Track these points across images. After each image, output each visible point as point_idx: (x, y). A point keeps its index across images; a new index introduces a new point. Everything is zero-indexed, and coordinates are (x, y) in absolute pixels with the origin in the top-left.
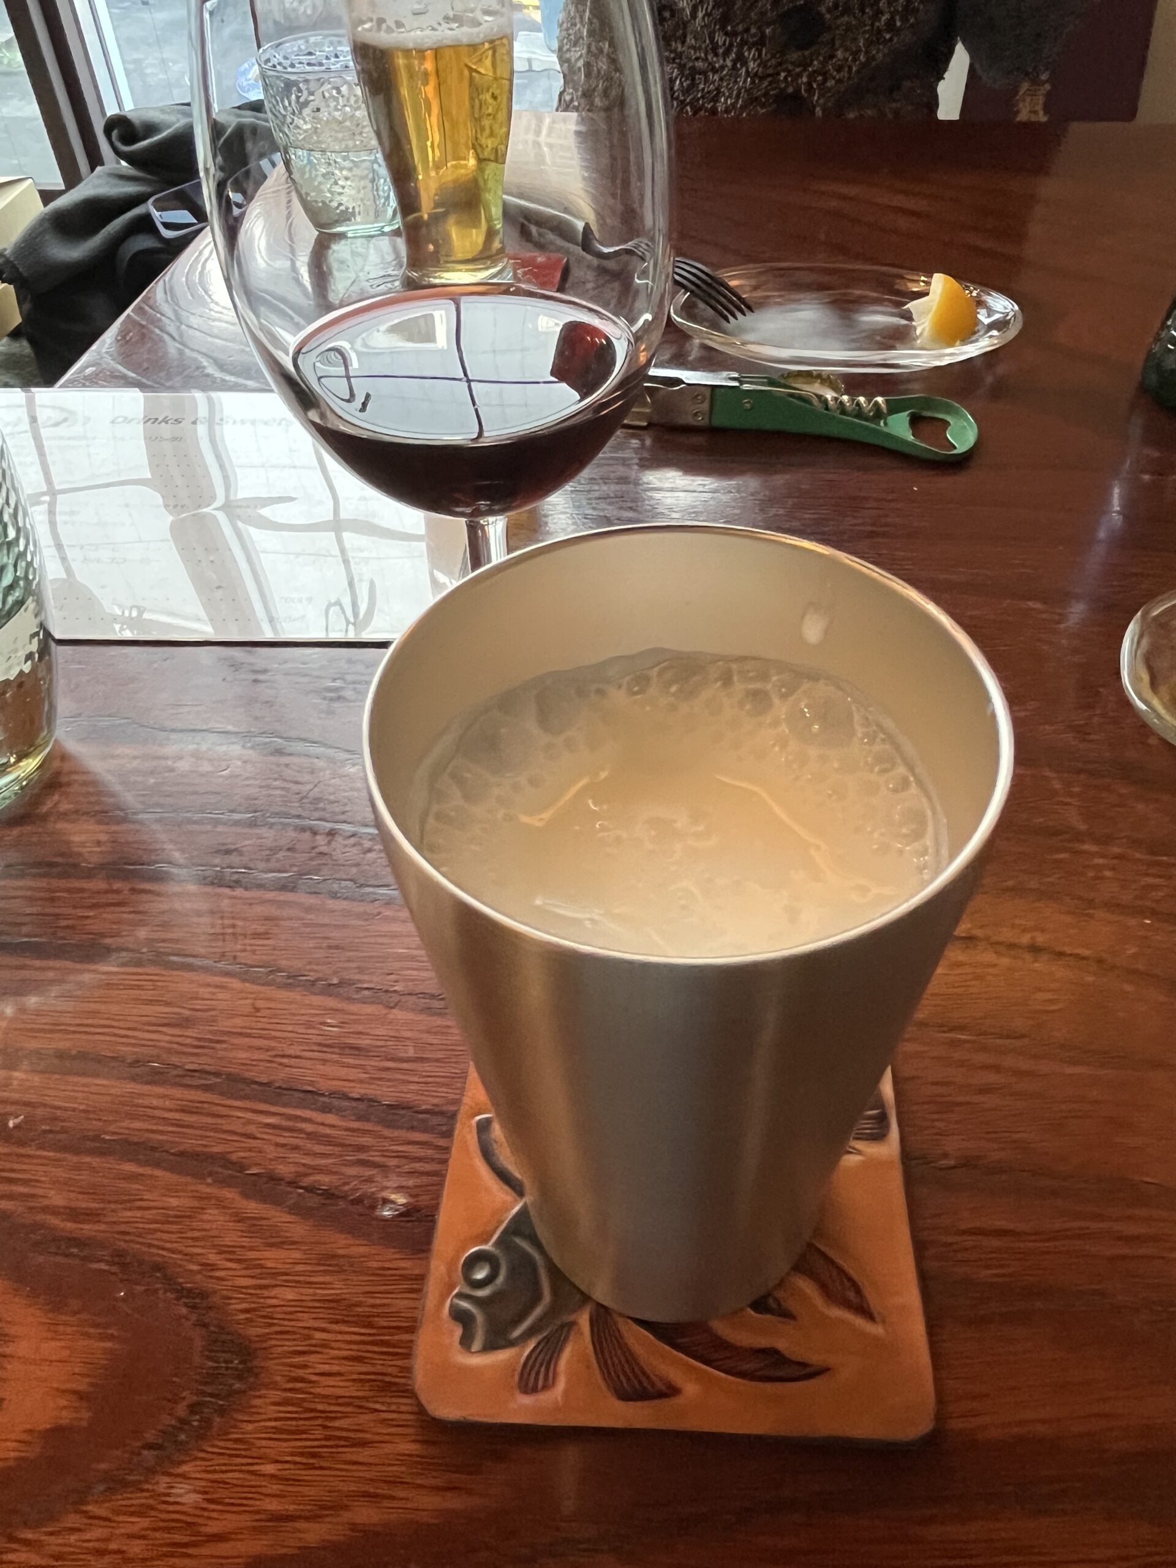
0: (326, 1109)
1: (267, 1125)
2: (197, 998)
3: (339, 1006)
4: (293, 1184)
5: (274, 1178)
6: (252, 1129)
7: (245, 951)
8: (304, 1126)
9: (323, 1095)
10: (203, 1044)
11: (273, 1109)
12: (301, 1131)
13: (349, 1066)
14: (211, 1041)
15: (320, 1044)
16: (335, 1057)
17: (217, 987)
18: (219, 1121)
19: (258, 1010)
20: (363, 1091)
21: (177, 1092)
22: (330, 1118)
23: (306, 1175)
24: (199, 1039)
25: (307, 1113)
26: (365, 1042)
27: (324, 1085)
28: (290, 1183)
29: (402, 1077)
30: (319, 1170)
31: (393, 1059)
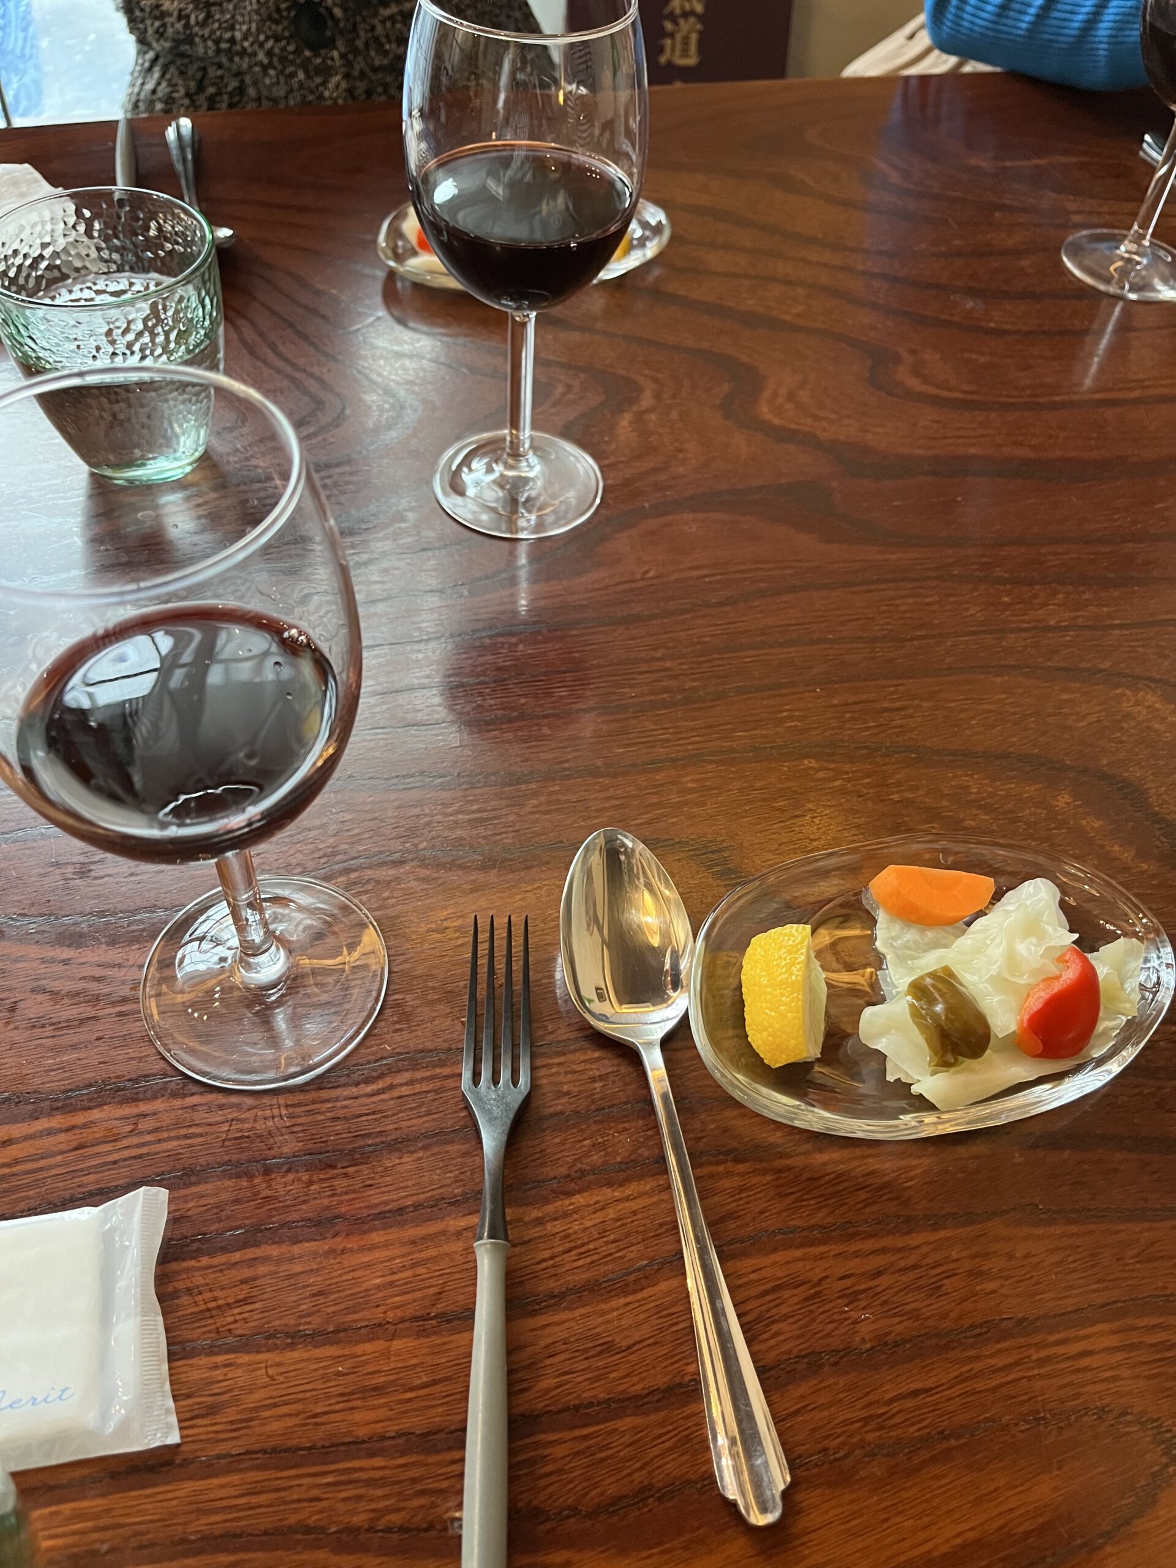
0: (371, 1454)
1: (329, 1484)
2: (212, 1383)
3: (346, 1352)
4: (370, 1529)
5: (352, 1530)
6: (315, 1492)
7: (236, 1321)
8: (356, 1475)
9: (364, 1442)
10: (238, 1426)
11: (325, 1468)
12: (359, 1481)
13: (374, 1408)
14: (243, 1421)
15: (342, 1395)
16: (358, 1403)
17: (226, 1366)
18: (283, 1494)
19: (272, 1378)
20: (396, 1428)
21: (235, 1478)
22: (377, 1462)
23: (378, 1519)
24: (231, 1422)
25: (356, 1464)
26: (380, 1380)
27: (362, 1432)
28: (368, 1530)
29: (423, 1404)
30: (388, 1511)
31: (411, 1389)
